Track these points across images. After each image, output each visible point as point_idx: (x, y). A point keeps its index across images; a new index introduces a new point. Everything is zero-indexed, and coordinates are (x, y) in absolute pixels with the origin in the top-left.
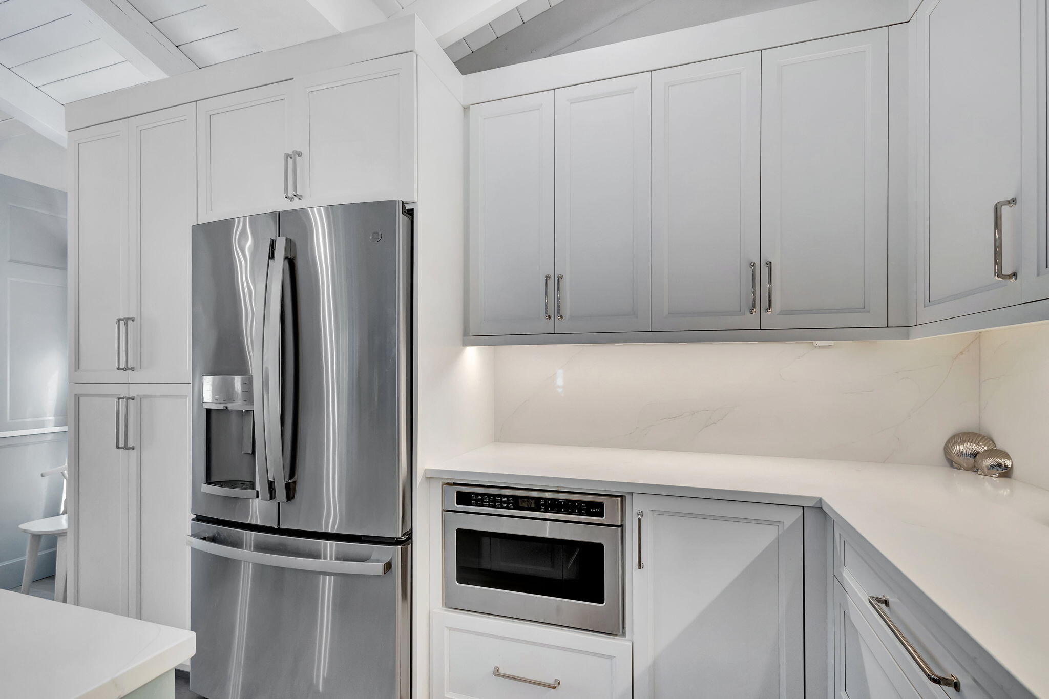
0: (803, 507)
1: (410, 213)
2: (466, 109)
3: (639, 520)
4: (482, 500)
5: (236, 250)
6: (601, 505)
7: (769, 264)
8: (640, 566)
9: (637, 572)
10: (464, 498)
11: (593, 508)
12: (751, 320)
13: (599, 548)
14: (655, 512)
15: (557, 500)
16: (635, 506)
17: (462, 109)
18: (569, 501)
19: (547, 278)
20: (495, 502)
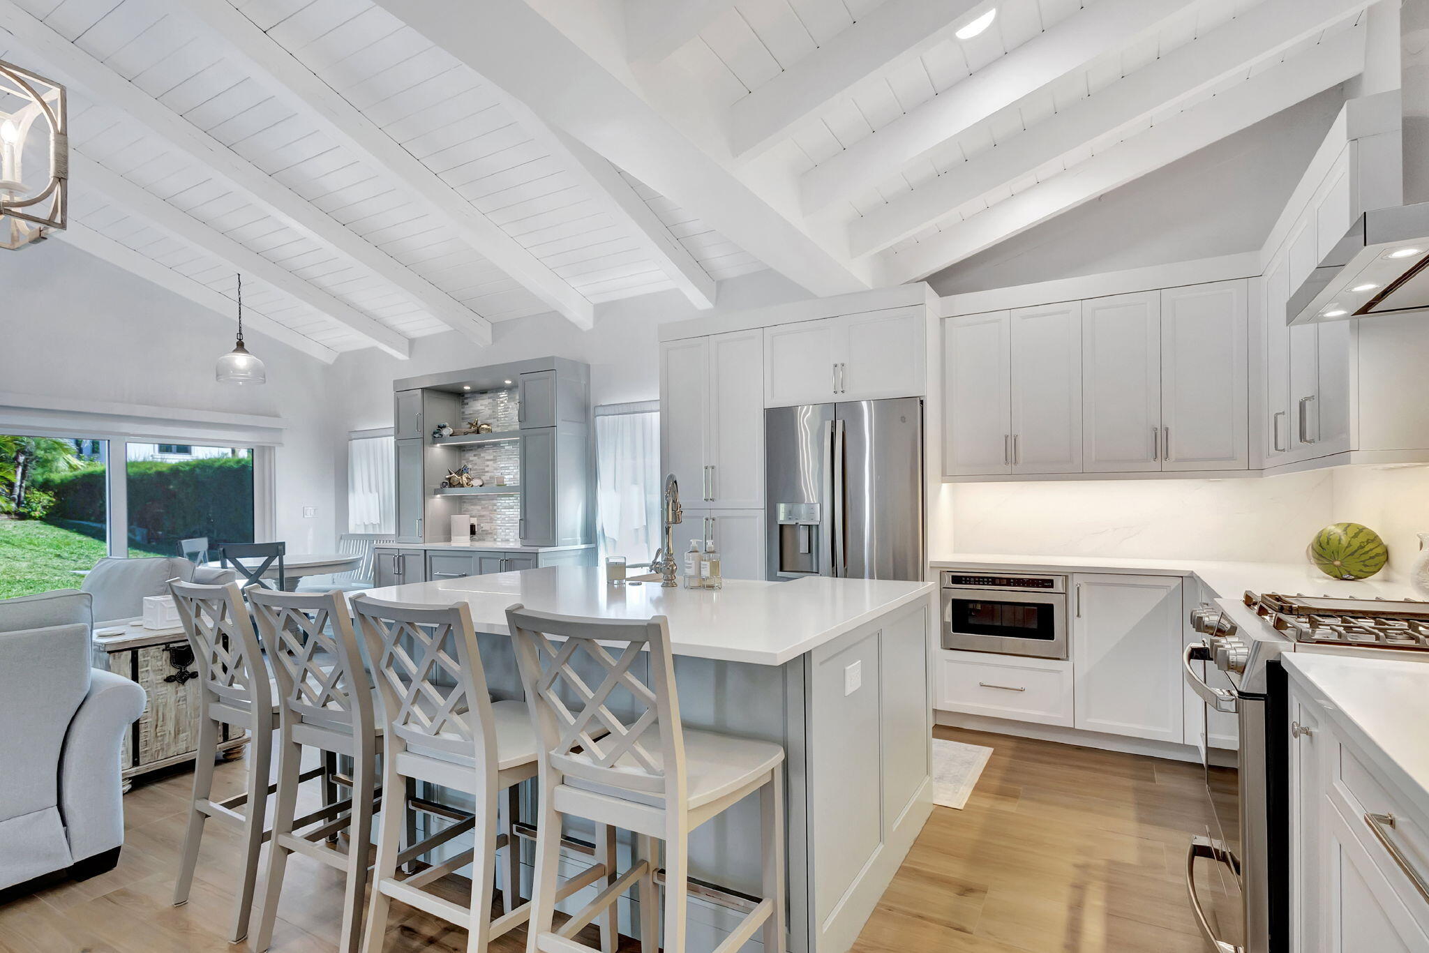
0: (1182, 577)
1: (922, 402)
2: (942, 320)
3: (1078, 588)
4: (970, 581)
5: (801, 428)
6: (1052, 581)
7: (1167, 430)
8: (1078, 615)
9: (1076, 620)
10: (957, 580)
11: (1048, 583)
12: (1155, 465)
13: (1051, 606)
14: (1089, 584)
15: (1022, 579)
16: (1076, 580)
17: (939, 320)
18: (1030, 579)
19: (1006, 437)
20: (979, 581)
